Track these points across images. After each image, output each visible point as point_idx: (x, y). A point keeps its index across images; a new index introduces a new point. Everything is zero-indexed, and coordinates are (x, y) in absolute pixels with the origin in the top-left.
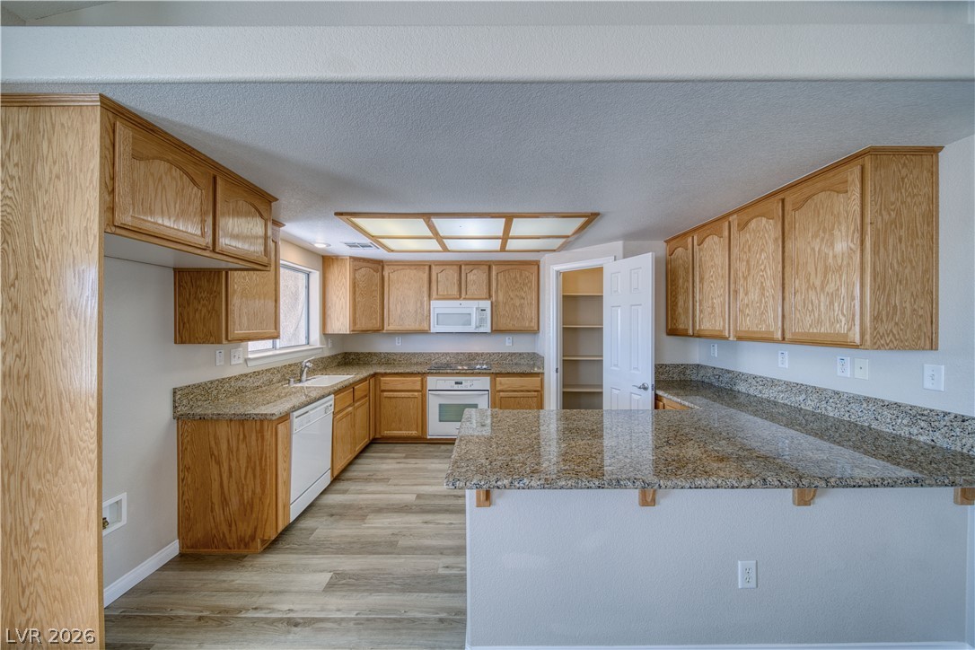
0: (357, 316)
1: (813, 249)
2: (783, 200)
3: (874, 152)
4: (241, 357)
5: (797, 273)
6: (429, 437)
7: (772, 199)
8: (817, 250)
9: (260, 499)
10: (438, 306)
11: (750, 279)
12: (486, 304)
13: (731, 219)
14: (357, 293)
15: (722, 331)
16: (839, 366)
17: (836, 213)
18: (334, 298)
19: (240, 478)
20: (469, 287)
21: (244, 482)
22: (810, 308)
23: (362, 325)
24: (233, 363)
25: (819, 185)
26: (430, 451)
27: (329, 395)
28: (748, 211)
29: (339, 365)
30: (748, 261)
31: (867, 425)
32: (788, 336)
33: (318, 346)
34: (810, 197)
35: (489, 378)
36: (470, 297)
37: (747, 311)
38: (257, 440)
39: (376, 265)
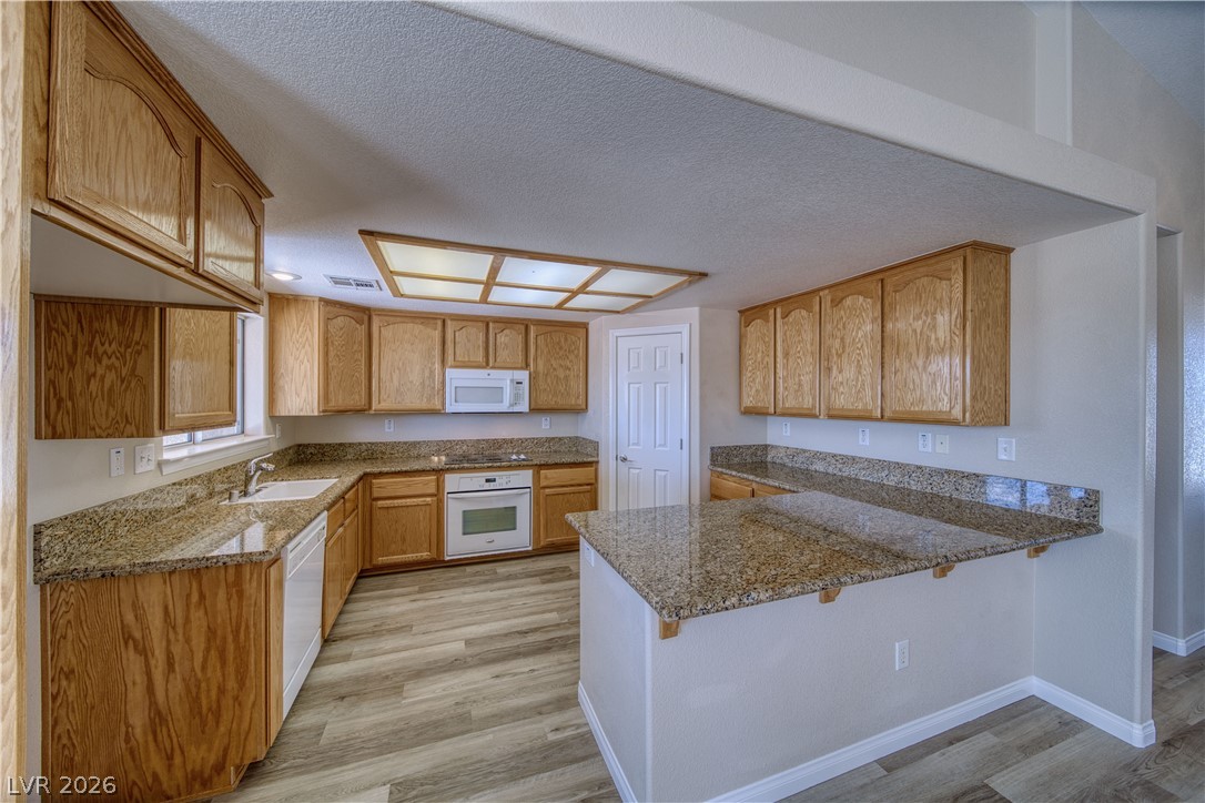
0: (331, 388)
1: (914, 331)
2: (882, 280)
3: (977, 246)
4: (153, 458)
5: (898, 353)
6: (447, 558)
7: (870, 279)
8: (918, 331)
9: (236, 698)
10: (456, 376)
11: (845, 357)
12: (523, 375)
13: (821, 293)
14: (332, 354)
15: (811, 409)
16: (921, 442)
17: (938, 297)
18: (291, 360)
19: (193, 670)
20: (500, 352)
21: (199, 674)
22: (911, 387)
23: (339, 401)
24: (139, 470)
25: (921, 270)
26: (453, 578)
27: (322, 511)
28: (841, 289)
29: (292, 464)
30: (842, 339)
31: (948, 495)
32: (887, 414)
33: (263, 436)
34: (911, 281)
35: (531, 471)
36: (500, 365)
37: (841, 389)
38: (229, 600)
39: (360, 315)
